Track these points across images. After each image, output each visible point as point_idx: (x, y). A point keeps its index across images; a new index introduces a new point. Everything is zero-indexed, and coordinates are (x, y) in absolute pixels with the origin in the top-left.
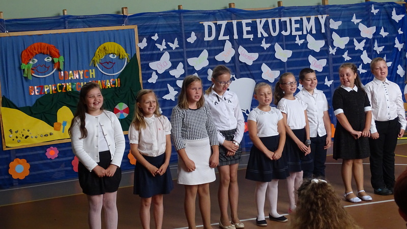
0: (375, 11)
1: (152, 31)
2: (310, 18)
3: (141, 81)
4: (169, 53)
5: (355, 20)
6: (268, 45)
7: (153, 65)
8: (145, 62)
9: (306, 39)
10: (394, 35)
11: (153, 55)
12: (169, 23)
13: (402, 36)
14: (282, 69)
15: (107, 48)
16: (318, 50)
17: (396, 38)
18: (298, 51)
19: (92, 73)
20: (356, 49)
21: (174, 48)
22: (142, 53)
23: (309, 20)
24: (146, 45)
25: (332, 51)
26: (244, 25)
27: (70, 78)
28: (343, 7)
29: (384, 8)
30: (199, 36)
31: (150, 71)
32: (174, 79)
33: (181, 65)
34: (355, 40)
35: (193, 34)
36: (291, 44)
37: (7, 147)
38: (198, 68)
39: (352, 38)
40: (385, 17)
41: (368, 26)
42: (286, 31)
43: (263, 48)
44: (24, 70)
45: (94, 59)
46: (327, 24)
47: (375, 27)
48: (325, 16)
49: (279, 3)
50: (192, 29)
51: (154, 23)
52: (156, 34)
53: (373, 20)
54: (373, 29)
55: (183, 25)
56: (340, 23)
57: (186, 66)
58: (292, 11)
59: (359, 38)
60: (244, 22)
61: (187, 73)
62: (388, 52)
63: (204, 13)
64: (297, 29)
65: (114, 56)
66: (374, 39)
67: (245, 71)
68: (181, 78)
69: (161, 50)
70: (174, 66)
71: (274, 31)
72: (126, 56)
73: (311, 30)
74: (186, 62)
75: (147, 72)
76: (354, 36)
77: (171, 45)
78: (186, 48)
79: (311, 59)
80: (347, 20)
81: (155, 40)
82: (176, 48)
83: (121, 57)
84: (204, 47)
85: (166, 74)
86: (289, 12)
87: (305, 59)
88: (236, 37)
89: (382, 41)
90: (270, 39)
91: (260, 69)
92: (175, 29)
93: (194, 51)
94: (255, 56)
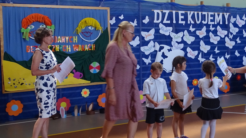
1: (120, 13)
2: (219, 14)
9: (216, 28)
12: (131, 8)
15: (87, 22)
19: (75, 39)
22: (112, 28)
26: (180, 15)
27: (58, 42)
28: (238, 9)
30: (151, 19)
33: (137, 38)
35: (147, 17)
36: (207, 30)
37: (6, 91)
39: (242, 29)
42: (205, 21)
43: (191, 31)
44: (23, 33)
45: (77, 29)
46: (229, 19)
48: (228, 14)
49: (202, 2)
50: (147, 14)
51: (121, 7)
52: (122, 15)
55: (140, 11)
56: (235, 19)
57: (141, 39)
60: (180, 12)
61: (141, 44)
63: (155, 4)
64: (211, 21)
65: (92, 28)
71: (198, 20)
72: (101, 29)
73: (220, 22)
77: (132, 23)
78: (142, 26)
81: (121, 19)
82: (135, 26)
83: (97, 29)
84: (153, 26)
86: (207, 9)
88: (174, 22)
90: (195, 25)
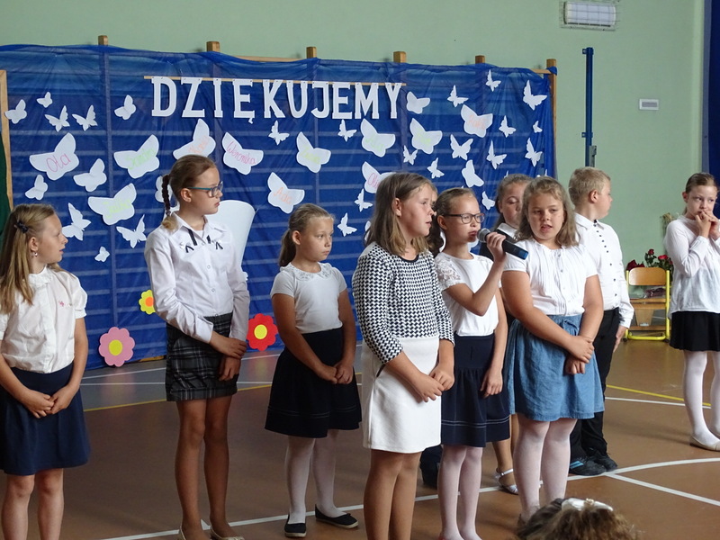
0: (493, 84)
1: (40, 86)
2: (369, 87)
3: (10, 193)
4: (74, 136)
5: (455, 99)
6: (284, 136)
7: (37, 161)
8: (20, 153)
9: (359, 130)
10: (526, 134)
11: (37, 138)
12: (77, 72)
13: (540, 138)
14: (310, 187)
16: (381, 153)
17: (529, 141)
18: (344, 152)
20: (454, 156)
21: (85, 128)
22: (15, 132)
23: (367, 90)
24: (24, 115)
25: (409, 158)
26: (237, 91)
28: (434, 70)
29: (511, 79)
30: (141, 106)
31: (32, 174)
32: (83, 193)
33: (99, 165)
34: (453, 138)
35: (129, 99)
36: (329, 138)
38: (136, 173)
39: (447, 134)
40: (510, 98)
41: (480, 112)
42: (321, 109)
43: (273, 140)
46: (401, 102)
47: (491, 115)
48: (398, 86)
49: (310, 50)
50: (126, 89)
51: (43, 69)
52: (48, 94)
53: (489, 101)
54: (488, 119)
55: (107, 80)
56: (426, 101)
57: (111, 168)
58: (335, 70)
59: (462, 135)
60: (238, 83)
61: (111, 182)
62: (513, 166)
63: (154, 58)
64: (343, 108)
66: (488, 139)
67: (235, 186)
68: (99, 192)
69: (58, 129)
70: (85, 166)
71: (298, 107)
73: (370, 112)
74: (110, 158)
75: (26, 174)
76: (452, 131)
77: (80, 119)
78: (112, 129)
79: (368, 170)
80: (440, 98)
81: (46, 106)
82: (91, 128)
84: (151, 129)
85: (67, 181)
86: (329, 72)
87: (356, 169)
88: (219, 113)
89: (503, 143)
90: (287, 124)
91: (265, 184)
92: (91, 86)
93: (129, 137)
94: (257, 156)
